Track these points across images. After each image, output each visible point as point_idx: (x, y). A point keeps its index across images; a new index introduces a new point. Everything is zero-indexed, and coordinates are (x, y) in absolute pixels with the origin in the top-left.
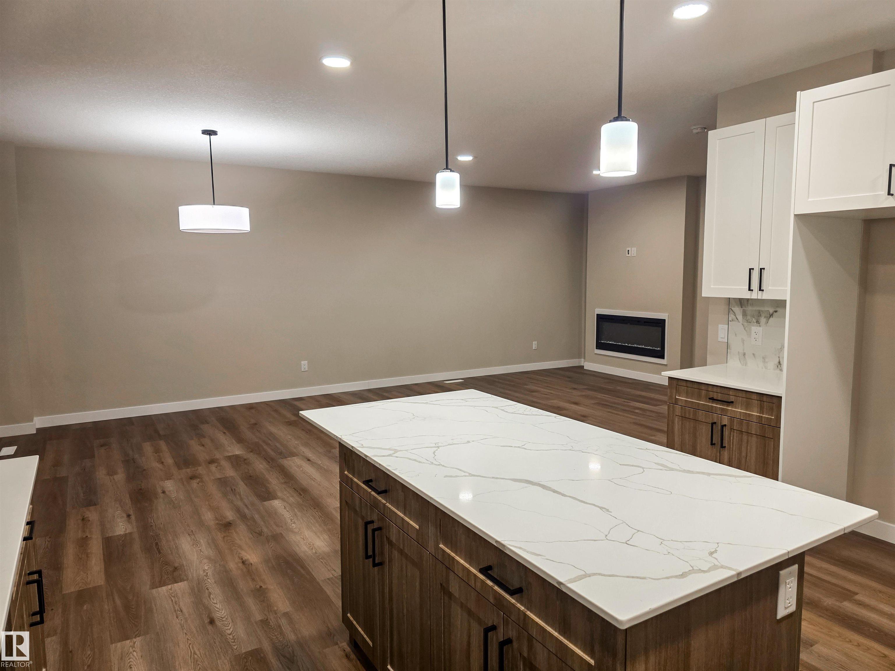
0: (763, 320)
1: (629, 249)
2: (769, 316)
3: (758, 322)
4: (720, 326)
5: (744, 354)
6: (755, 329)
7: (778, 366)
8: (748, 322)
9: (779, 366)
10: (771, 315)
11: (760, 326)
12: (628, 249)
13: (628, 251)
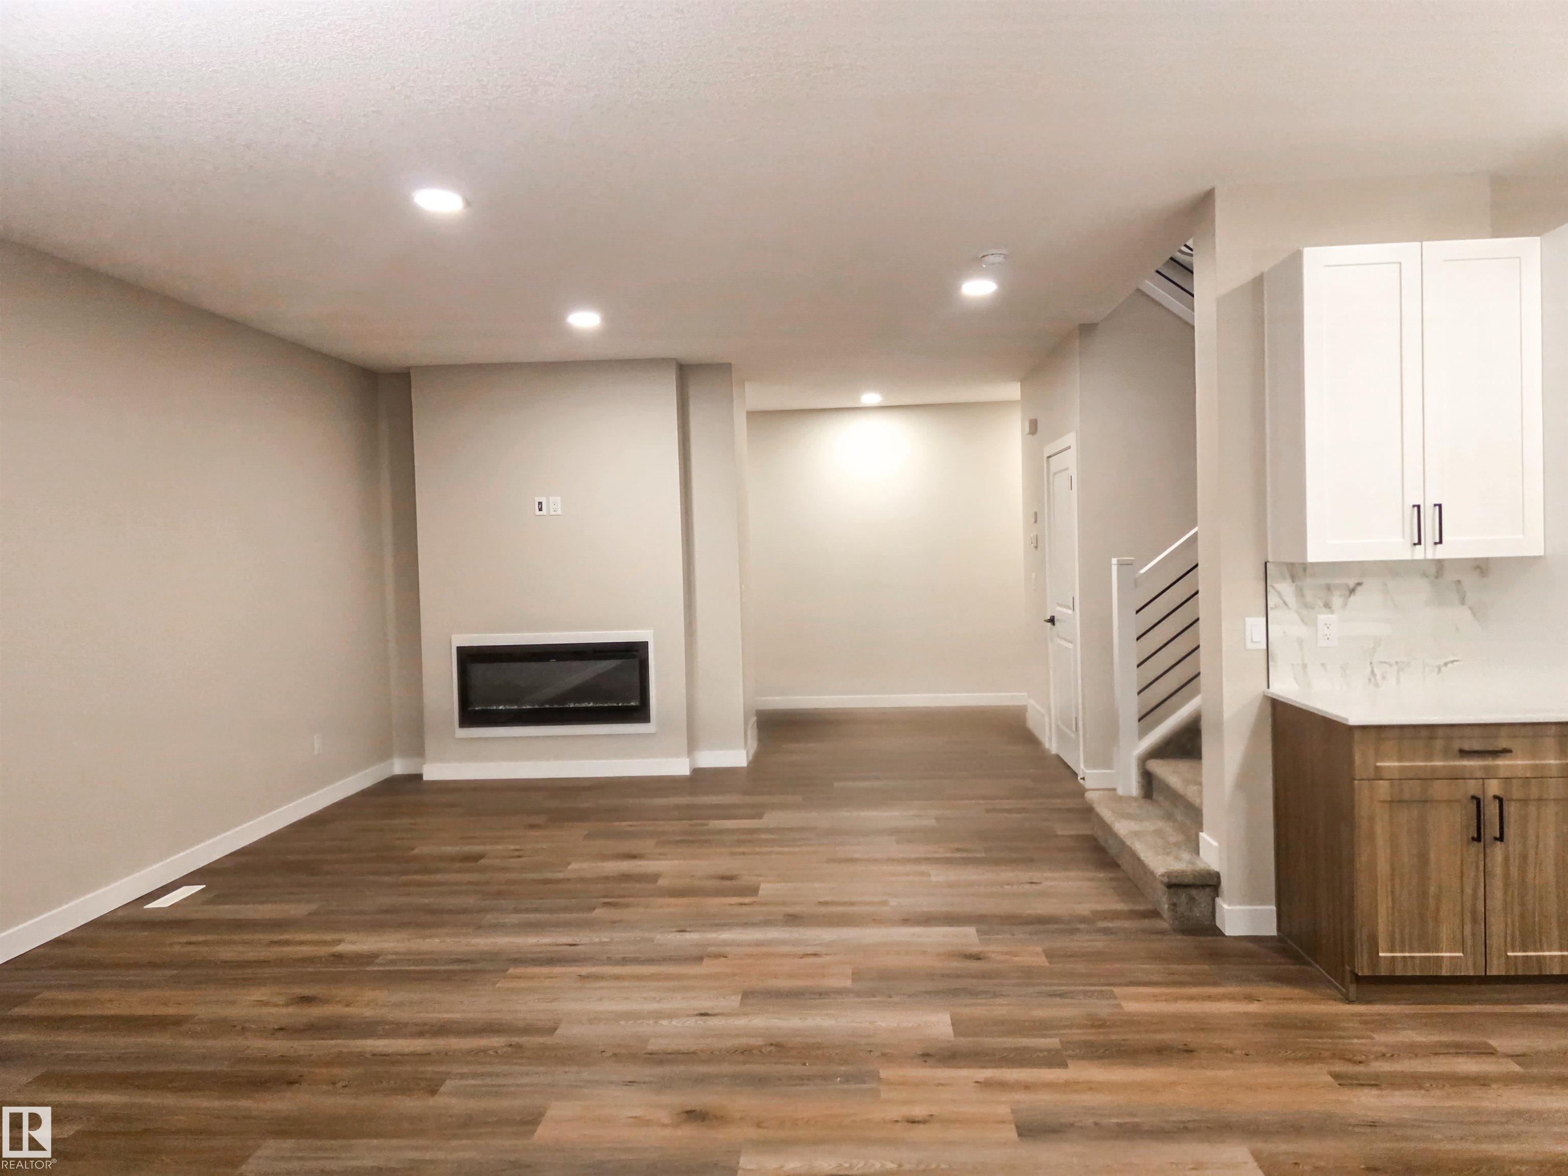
0: (1337, 601)
1: (543, 500)
2: (1348, 593)
3: (1327, 606)
4: (1249, 621)
5: (1305, 666)
6: (1323, 618)
7: (1370, 680)
8: (1306, 606)
9: (1372, 679)
10: (1352, 591)
11: (1332, 613)
12: (538, 500)
13: (540, 503)
